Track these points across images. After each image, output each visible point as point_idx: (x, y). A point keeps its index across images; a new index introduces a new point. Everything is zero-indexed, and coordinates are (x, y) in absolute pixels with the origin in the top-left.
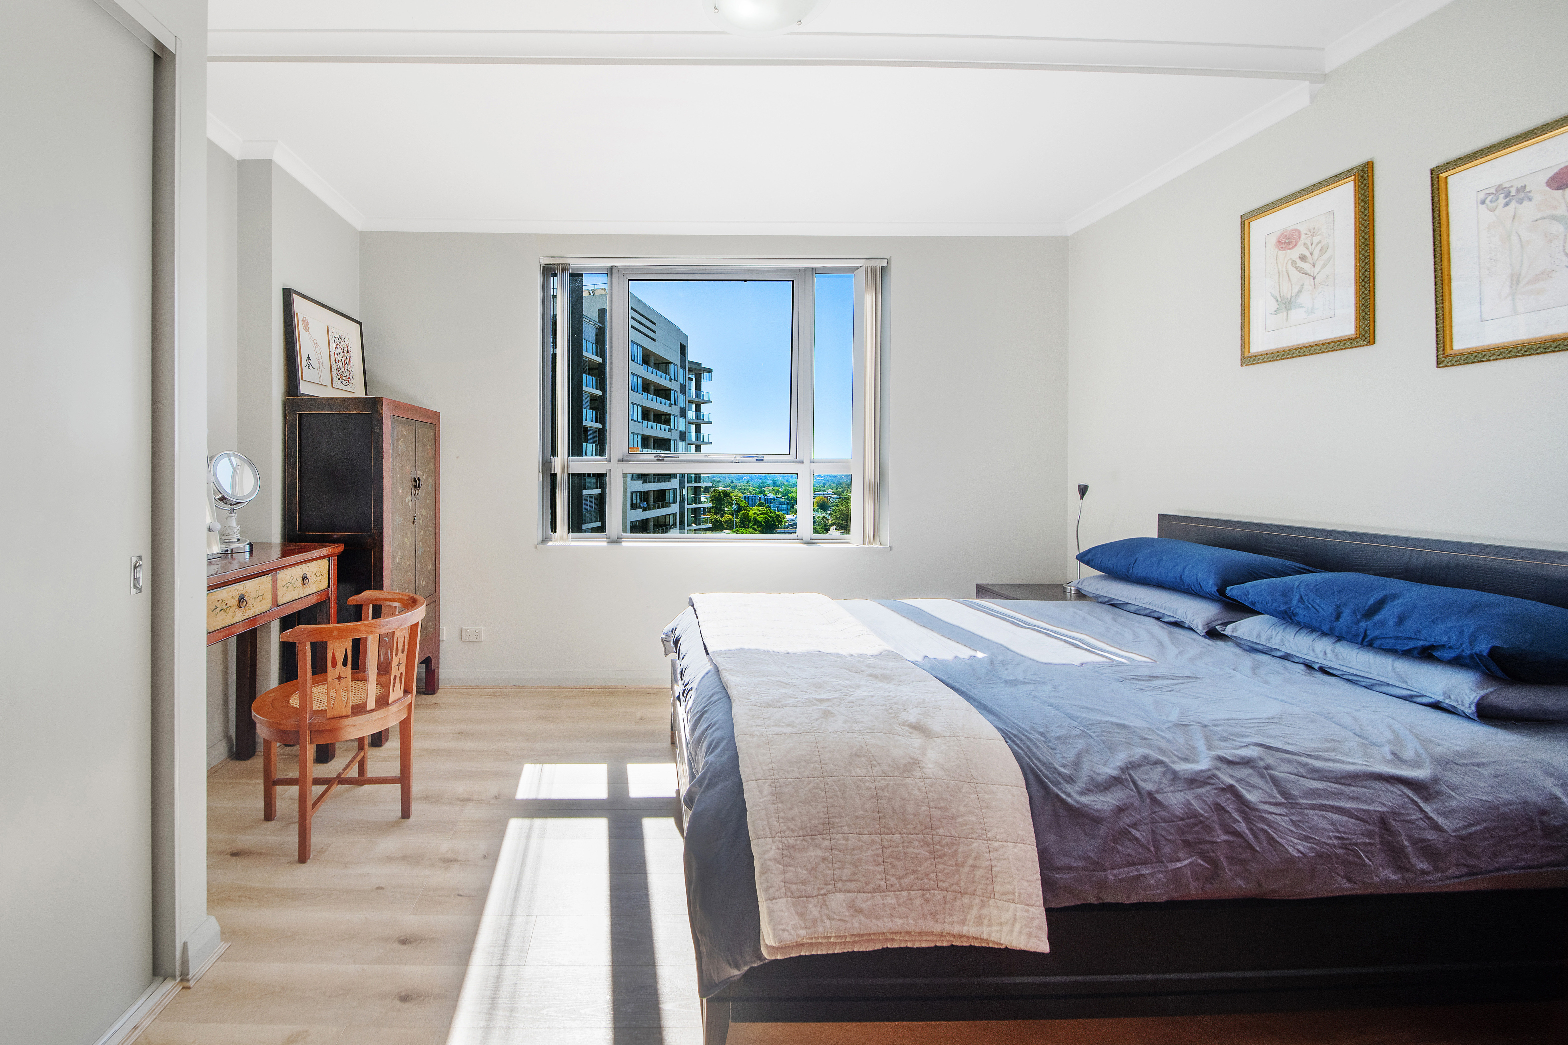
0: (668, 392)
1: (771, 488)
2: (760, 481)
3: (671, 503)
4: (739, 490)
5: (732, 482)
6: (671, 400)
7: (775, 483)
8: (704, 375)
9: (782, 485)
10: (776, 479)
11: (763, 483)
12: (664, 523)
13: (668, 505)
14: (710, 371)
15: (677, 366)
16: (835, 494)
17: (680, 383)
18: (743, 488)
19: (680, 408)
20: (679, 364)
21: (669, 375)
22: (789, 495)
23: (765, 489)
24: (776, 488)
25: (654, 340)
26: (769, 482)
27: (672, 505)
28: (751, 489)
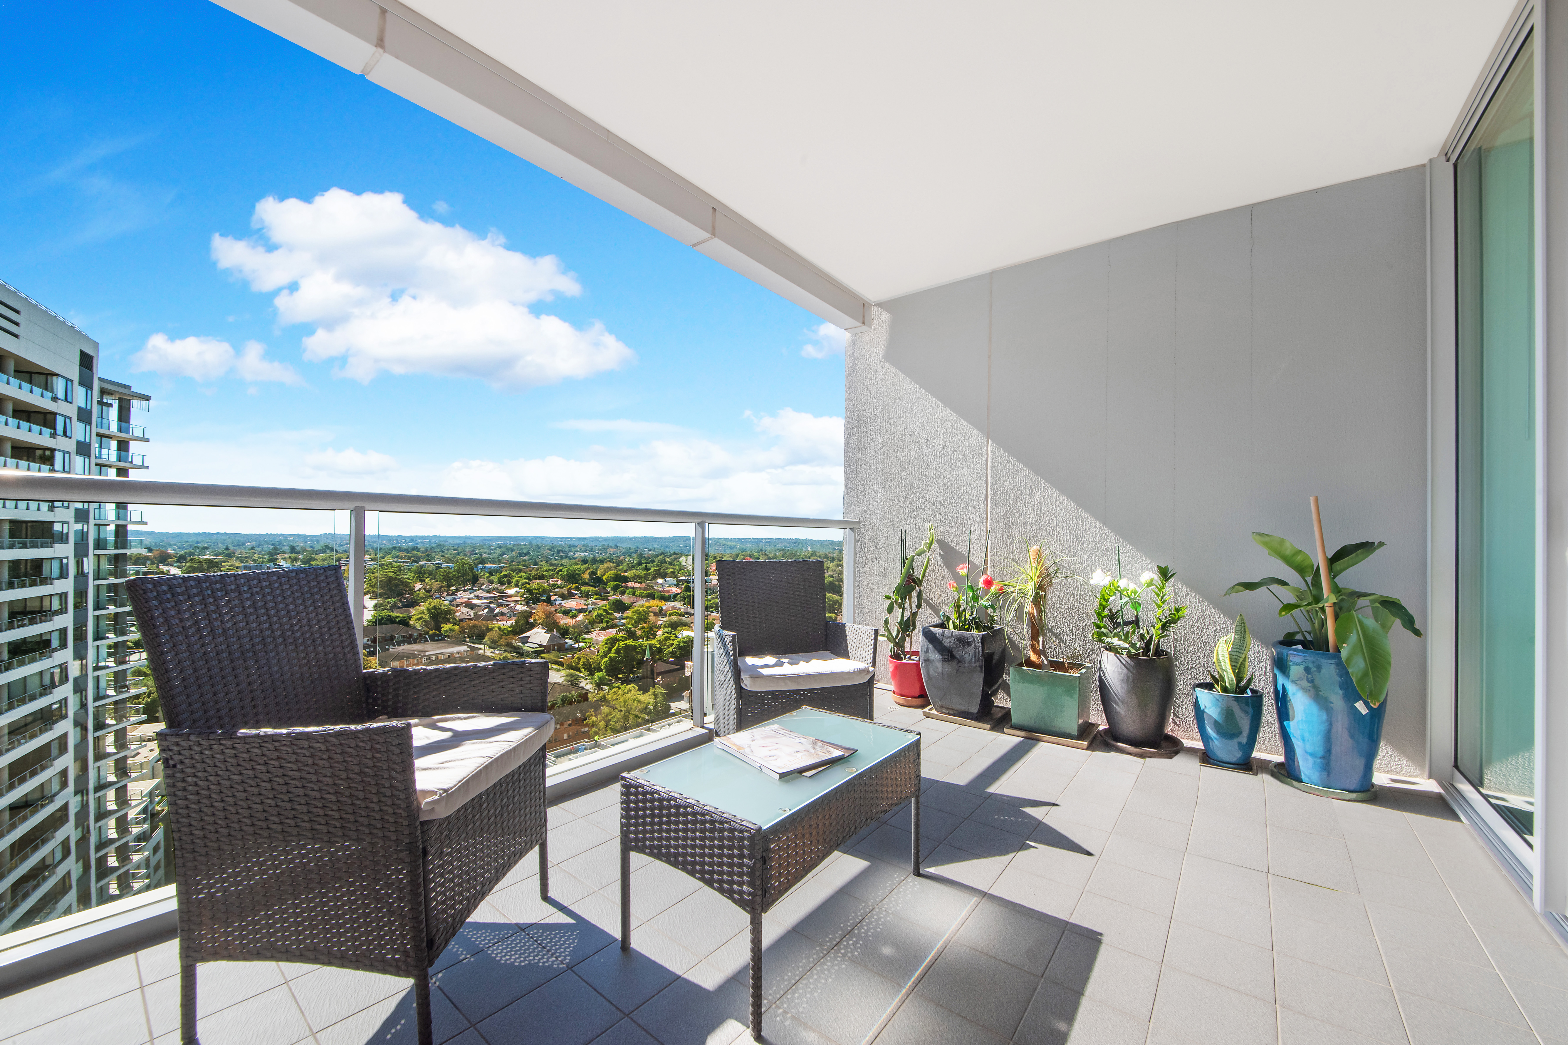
0: (49, 416)
1: (287, 556)
2: (272, 547)
3: (54, 579)
4: (238, 558)
5: (227, 549)
6: (55, 429)
7: (293, 549)
8: (136, 404)
9: (303, 552)
10: (296, 544)
11: (275, 549)
12: (37, 609)
13: (46, 581)
14: (147, 398)
15: (72, 381)
16: (372, 560)
17: (79, 408)
18: (243, 556)
19: (78, 442)
20: (76, 378)
21: (52, 392)
22: (312, 563)
23: (278, 556)
24: (294, 555)
25: (16, 336)
26: (286, 548)
27: (56, 582)
28: (256, 556)
